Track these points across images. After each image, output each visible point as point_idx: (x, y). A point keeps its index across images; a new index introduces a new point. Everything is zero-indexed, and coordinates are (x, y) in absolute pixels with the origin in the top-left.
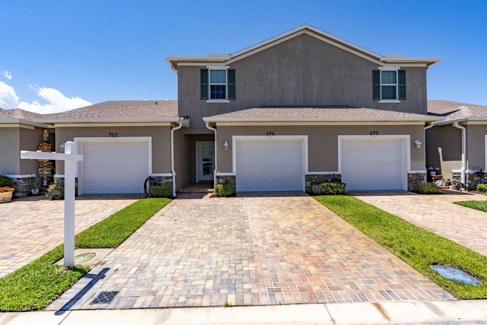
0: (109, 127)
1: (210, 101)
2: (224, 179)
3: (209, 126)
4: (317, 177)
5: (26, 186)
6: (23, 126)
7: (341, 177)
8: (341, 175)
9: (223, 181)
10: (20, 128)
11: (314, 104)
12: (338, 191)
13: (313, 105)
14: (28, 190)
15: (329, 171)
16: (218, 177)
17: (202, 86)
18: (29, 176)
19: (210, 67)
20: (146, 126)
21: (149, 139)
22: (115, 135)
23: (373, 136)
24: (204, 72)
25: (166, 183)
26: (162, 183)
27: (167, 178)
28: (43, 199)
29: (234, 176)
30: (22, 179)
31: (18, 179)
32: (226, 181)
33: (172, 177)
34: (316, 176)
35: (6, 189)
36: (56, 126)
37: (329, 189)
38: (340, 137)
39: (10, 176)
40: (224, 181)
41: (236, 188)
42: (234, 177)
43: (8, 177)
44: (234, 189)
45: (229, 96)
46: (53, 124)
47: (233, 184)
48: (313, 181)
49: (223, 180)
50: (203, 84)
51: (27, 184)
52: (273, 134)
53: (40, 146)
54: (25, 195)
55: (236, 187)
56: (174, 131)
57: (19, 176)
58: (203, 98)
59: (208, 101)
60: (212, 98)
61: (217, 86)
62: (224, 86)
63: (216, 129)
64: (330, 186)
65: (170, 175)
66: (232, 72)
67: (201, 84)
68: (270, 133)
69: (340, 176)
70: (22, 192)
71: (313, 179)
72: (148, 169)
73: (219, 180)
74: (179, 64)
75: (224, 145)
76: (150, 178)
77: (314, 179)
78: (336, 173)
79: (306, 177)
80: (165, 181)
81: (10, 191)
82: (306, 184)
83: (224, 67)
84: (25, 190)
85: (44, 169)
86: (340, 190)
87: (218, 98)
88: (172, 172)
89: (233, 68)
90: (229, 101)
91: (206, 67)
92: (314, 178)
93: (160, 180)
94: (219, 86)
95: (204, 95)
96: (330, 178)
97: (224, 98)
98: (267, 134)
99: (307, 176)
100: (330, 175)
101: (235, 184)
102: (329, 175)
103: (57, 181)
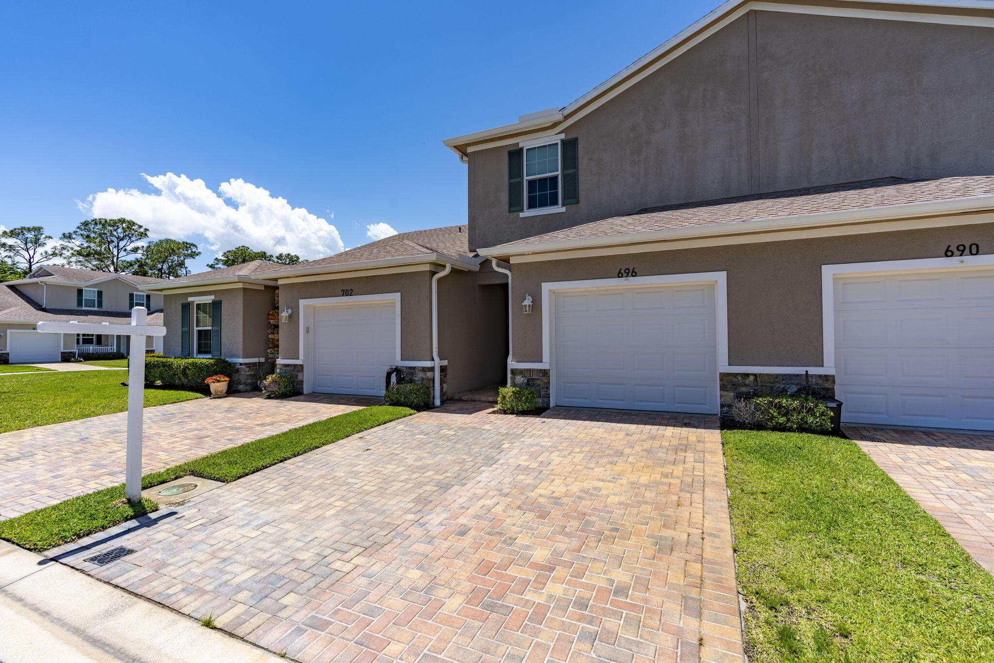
0: (342, 279)
1: (527, 213)
2: (525, 377)
3: (498, 265)
4: (756, 379)
5: (251, 375)
6: (248, 286)
7: (834, 382)
8: (833, 376)
9: (523, 381)
10: (244, 289)
11: (782, 187)
12: (806, 422)
13: (778, 190)
14: (254, 381)
15: (792, 366)
16: (514, 372)
17: (511, 186)
18: (255, 360)
19: (526, 143)
20: (393, 274)
21: (397, 297)
22: (350, 292)
23: (956, 260)
24: (515, 154)
25: (423, 379)
26: (416, 379)
27: (424, 370)
28: (258, 396)
29: (545, 370)
30: (245, 364)
31: (241, 364)
32: (528, 380)
33: (432, 369)
34: (752, 378)
35: (218, 379)
36: (280, 282)
37: (775, 414)
38: (828, 272)
39: (229, 360)
40: (525, 381)
41: (549, 397)
42: (545, 373)
43: (227, 361)
44: (546, 400)
45: (565, 198)
46: (276, 280)
47: (543, 388)
48: (744, 389)
49: (522, 379)
50: (513, 181)
51: (253, 373)
52: (634, 274)
53: (271, 315)
54: (248, 388)
55: (549, 394)
56: (439, 281)
57: (241, 360)
58: (512, 209)
59: (522, 215)
60: (531, 206)
61: (540, 180)
62: (555, 178)
63: (510, 271)
64: (779, 407)
65: (428, 364)
66: (570, 146)
67: (509, 181)
68: (627, 271)
69: (829, 379)
70: (245, 384)
71: (743, 386)
72: (395, 353)
73: (515, 379)
74: (470, 150)
75: (523, 304)
76: (397, 370)
77: (746, 385)
78: (813, 371)
79: (721, 380)
80: (421, 375)
81: (223, 381)
82: (721, 397)
83: (555, 138)
84: (249, 381)
85: (274, 351)
86: (810, 419)
87: (543, 204)
88: (433, 360)
89: (572, 136)
90: (564, 209)
91: (518, 146)
92: (747, 382)
93: (413, 374)
94: (545, 179)
95: (515, 204)
96: (797, 385)
97: (554, 202)
98: (620, 275)
99: (723, 376)
100: (797, 375)
101: (548, 388)
102: (794, 375)
103: (280, 369)
